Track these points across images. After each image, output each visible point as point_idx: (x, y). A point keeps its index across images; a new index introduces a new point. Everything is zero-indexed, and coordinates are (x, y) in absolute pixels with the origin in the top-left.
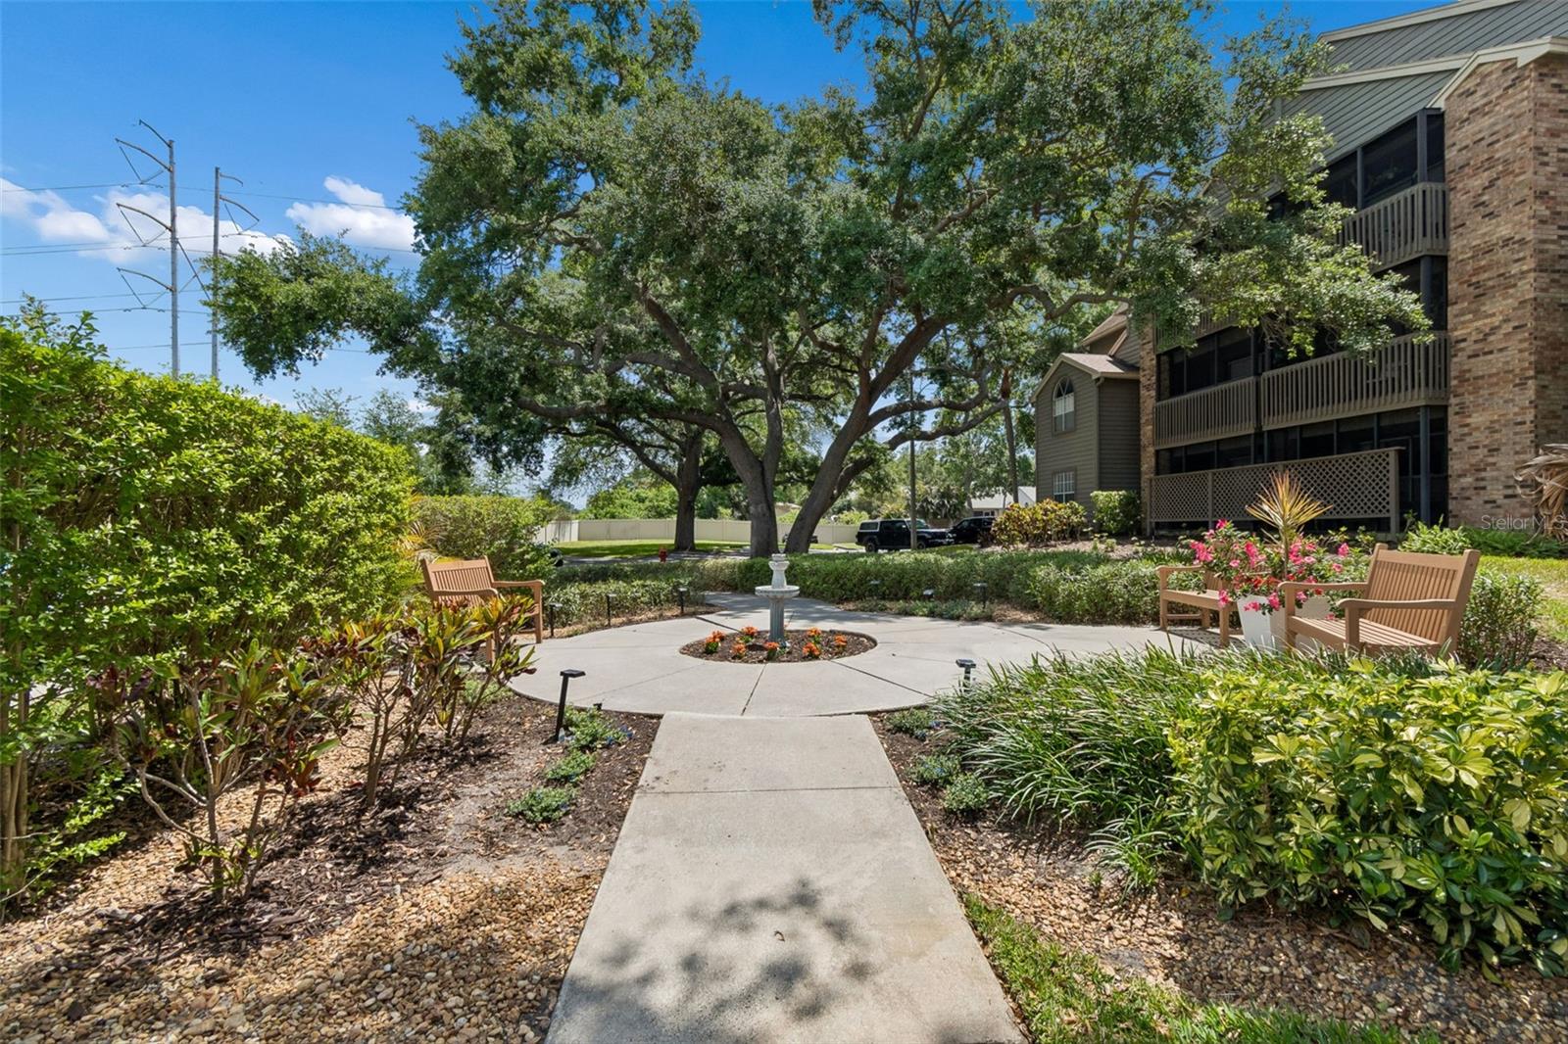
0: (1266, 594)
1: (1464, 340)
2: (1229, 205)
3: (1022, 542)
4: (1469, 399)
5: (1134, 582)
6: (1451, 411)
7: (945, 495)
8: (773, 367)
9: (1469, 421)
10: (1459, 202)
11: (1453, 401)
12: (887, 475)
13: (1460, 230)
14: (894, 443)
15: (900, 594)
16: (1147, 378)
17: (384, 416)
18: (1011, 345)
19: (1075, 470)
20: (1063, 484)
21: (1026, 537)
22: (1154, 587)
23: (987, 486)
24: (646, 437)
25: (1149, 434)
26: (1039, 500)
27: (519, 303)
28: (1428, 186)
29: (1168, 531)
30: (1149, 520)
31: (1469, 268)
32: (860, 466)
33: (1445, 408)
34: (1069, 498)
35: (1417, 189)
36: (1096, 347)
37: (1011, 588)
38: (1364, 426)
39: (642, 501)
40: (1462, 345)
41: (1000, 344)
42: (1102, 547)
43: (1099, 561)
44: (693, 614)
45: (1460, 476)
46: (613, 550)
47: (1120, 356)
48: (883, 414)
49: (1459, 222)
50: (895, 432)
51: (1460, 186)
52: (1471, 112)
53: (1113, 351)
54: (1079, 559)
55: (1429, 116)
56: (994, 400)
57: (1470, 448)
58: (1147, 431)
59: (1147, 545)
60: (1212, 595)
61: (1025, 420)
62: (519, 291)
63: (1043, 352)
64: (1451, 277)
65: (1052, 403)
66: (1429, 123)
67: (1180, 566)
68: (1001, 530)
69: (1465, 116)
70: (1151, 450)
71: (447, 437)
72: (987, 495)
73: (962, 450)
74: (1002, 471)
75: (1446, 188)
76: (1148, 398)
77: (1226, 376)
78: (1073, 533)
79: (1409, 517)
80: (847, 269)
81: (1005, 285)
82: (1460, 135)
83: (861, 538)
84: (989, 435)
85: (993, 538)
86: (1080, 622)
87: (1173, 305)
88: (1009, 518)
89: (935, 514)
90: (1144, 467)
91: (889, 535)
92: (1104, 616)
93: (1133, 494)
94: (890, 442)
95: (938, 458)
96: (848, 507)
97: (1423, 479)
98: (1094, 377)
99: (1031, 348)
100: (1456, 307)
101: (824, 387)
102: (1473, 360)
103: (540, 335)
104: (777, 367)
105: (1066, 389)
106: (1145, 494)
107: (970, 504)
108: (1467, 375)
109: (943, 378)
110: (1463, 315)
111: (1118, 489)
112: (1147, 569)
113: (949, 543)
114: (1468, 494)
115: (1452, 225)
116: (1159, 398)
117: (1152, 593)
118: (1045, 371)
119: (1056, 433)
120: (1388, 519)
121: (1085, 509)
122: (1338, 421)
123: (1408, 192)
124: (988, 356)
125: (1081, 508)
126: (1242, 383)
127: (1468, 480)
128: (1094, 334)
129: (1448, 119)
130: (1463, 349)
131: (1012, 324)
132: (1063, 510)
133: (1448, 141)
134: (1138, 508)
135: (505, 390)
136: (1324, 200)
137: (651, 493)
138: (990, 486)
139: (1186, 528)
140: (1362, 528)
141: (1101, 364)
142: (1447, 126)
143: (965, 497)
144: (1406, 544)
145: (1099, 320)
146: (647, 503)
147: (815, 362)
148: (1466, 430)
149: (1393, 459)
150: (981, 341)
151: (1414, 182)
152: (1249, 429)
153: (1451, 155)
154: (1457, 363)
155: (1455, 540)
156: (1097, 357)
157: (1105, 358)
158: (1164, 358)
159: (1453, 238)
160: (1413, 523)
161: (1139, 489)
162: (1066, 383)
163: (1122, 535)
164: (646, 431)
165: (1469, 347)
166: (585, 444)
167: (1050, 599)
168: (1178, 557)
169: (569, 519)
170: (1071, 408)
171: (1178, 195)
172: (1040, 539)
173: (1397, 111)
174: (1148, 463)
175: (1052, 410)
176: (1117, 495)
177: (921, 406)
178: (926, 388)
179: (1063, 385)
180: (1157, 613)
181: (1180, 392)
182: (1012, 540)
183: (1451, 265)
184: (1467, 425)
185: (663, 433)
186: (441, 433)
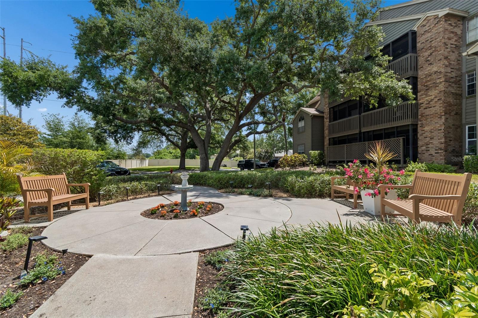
0: (373, 189)
1: (423, 103)
2: (353, 57)
3: (288, 167)
4: (424, 122)
5: (322, 182)
6: (419, 126)
7: (267, 152)
8: (208, 109)
9: (424, 129)
10: (421, 60)
11: (419, 123)
12: (247, 146)
13: (421, 69)
14: (248, 135)
15: (242, 186)
16: (326, 115)
17: (76, 124)
18: (285, 105)
19: (304, 144)
20: (301, 148)
21: (289, 165)
22: (329, 184)
23: (279, 150)
24: (170, 132)
25: (327, 133)
26: (293, 154)
27: (121, 86)
28: (412, 54)
29: (333, 164)
30: (327, 160)
31: (424, 81)
32: (237, 142)
33: (417, 125)
34: (303, 153)
35: (409, 55)
36: (311, 106)
37: (280, 184)
38: (392, 131)
39: (171, 153)
40: (422, 105)
41: (282, 105)
42: (312, 169)
43: (310, 174)
44: (162, 195)
45: (421, 146)
46: (158, 169)
47: (318, 109)
48: (244, 125)
49: (421, 66)
50: (249, 131)
51: (421, 55)
52: (425, 32)
53: (316, 107)
54: (304, 173)
55: (412, 33)
56: (280, 122)
57: (425, 138)
58: (326, 132)
59: (326, 168)
60: (352, 188)
61: (290, 129)
62: (121, 81)
63: (295, 108)
64: (419, 83)
65: (297, 123)
66: (412, 35)
67: (338, 176)
68: (281, 163)
69: (423, 33)
70: (328, 138)
71: (98, 131)
72: (280, 152)
73: (272, 139)
74: (284, 145)
75: (417, 56)
76: (327, 122)
77: (350, 115)
78: (304, 164)
79: (408, 159)
80: (226, 71)
81: (282, 83)
82: (421, 39)
83: (239, 166)
84: (280, 134)
85: (279, 166)
86: (303, 197)
87: (334, 86)
88: (284, 159)
89: (263, 158)
90: (325, 144)
91: (247, 165)
92: (312, 195)
93: (322, 152)
94: (246, 135)
95: (265, 141)
96: (237, 156)
97: (411, 147)
98: (310, 115)
99: (291, 106)
100: (421, 93)
101: (226, 116)
102: (425, 110)
103: (128, 96)
104: (210, 109)
105: (302, 119)
106: (326, 152)
107: (274, 155)
108: (424, 115)
109: (264, 115)
110: (422, 95)
111: (317, 150)
112: (327, 177)
113: (266, 167)
114: (424, 152)
115: (419, 67)
116: (330, 122)
117: (328, 186)
118: (296, 114)
119: (299, 133)
120: (400, 160)
121: (307, 157)
122: (384, 129)
123: (406, 56)
124: (278, 108)
125: (306, 156)
126: (355, 117)
127: (424, 148)
128: (310, 102)
129: (418, 34)
130: (422, 106)
131: (285, 98)
132: (301, 157)
133: (418, 41)
134: (324, 156)
135: (110, 113)
136: (382, 56)
137: (174, 151)
138: (280, 150)
139: (338, 163)
140: (393, 163)
141: (312, 111)
142: (417, 36)
143: (273, 153)
144: (407, 168)
145: (312, 98)
146: (173, 154)
147: (223, 109)
148: (423, 132)
149: (401, 141)
150: (276, 104)
151: (408, 53)
152: (357, 131)
153: (418, 45)
154: (421, 111)
155: (423, 167)
156: (311, 109)
157: (314, 109)
158: (332, 109)
159: (419, 71)
160: (409, 161)
161: (324, 150)
162: (302, 117)
163: (319, 165)
164: (170, 130)
165: (424, 106)
166: (149, 134)
167: (293, 189)
168: (337, 173)
169: (145, 159)
170: (303, 125)
171: (336, 53)
172: (293, 166)
173: (403, 31)
174: (326, 142)
175: (297, 125)
176: (317, 152)
177: (257, 123)
178: (259, 118)
179: (301, 118)
180: (330, 194)
181: (336, 120)
182: (285, 166)
183: (419, 80)
184: (424, 130)
185: (175, 131)
186: (96, 129)
